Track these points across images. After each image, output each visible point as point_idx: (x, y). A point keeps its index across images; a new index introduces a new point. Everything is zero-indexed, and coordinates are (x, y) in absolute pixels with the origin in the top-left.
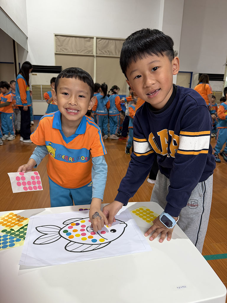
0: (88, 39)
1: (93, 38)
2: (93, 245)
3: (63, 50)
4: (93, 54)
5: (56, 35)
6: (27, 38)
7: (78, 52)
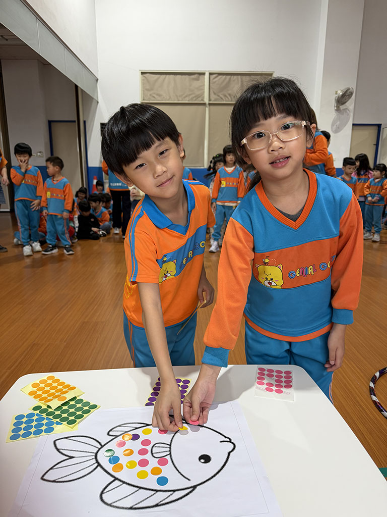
0: (196, 76)
1: (204, 74)
2: (159, 493)
3: (154, 97)
4: (204, 101)
5: (142, 73)
6: (97, 80)
7: (179, 98)
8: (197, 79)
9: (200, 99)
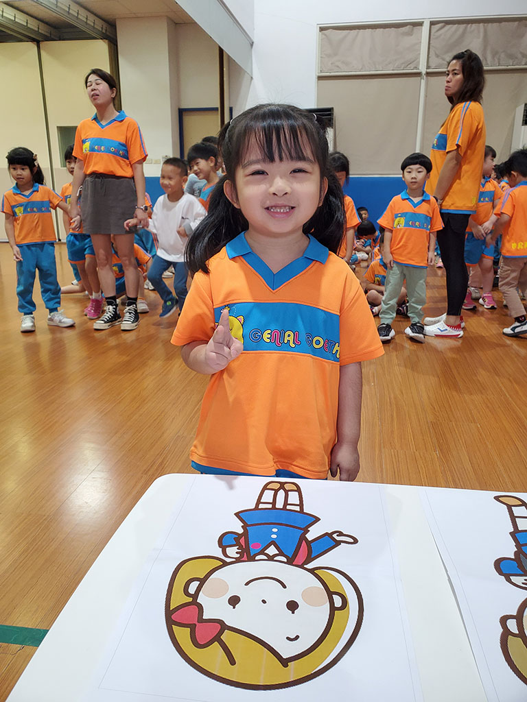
0: (408, 27)
1: (421, 24)
3: (338, 67)
4: (418, 68)
5: (322, 29)
6: (252, 44)
7: (377, 66)
8: (410, 34)
9: (412, 66)
